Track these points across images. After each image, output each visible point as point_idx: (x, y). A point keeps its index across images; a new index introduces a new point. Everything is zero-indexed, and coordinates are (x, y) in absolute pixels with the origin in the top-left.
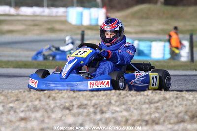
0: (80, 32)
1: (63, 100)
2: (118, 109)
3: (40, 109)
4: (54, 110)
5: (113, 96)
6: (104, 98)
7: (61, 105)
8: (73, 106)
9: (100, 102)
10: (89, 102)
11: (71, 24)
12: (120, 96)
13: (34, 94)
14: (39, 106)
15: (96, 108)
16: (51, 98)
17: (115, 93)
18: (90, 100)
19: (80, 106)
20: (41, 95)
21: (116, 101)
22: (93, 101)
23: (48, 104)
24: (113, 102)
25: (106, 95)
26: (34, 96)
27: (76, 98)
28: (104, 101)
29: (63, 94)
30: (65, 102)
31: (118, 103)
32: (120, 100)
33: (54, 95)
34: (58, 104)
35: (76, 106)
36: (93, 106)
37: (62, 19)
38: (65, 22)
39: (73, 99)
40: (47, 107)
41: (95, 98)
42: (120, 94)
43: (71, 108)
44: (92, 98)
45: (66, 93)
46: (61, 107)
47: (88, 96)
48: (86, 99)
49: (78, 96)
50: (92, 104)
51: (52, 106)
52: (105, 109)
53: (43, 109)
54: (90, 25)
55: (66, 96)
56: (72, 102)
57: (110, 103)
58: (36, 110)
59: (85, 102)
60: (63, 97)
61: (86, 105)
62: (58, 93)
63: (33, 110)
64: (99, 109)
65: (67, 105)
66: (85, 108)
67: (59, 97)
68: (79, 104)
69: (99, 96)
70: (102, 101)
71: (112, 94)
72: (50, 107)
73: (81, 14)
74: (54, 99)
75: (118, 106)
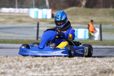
0: (37, 23)
1: (26, 62)
2: (58, 68)
3: (12, 67)
4: (21, 68)
5: (55, 60)
6: (50, 61)
7: (25, 65)
8: (32, 65)
9: (47, 64)
10: (41, 64)
11: (31, 18)
12: (59, 60)
13: (10, 59)
14: (12, 65)
15: (45, 67)
16: (19, 61)
17: (56, 58)
18: (42, 62)
19: (36, 66)
20: (14, 59)
21: (57, 63)
22: (44, 63)
23: (17, 64)
24: (55, 63)
25: (51, 59)
26: (9, 60)
27: (34, 61)
28: (50, 63)
29: (26, 58)
30: (28, 63)
31: (58, 64)
32: (59, 63)
33: (21, 59)
34: (23, 65)
35: (33, 66)
36: (44, 66)
37: (27, 15)
38: (28, 17)
39: (32, 62)
40: (17, 66)
41: (45, 61)
42: (59, 59)
43: (31, 67)
44: (43, 61)
45: (28, 58)
46: (25, 66)
47: (41, 60)
48: (39, 62)
49: (35, 60)
50: (43, 64)
51: (20, 66)
52: (50, 68)
53: (15, 67)
54: (42, 19)
55: (28, 60)
56: (31, 63)
57: (54, 64)
58: (11, 68)
59: (39, 63)
60: (26, 60)
61: (40, 65)
62: (23, 58)
63: (9, 68)
64: (47, 68)
65: (29, 65)
66: (39, 67)
67: (24, 60)
68: (36, 64)
69: (47, 60)
70: (49, 63)
71: (55, 59)
72: (18, 66)
73: (38, 12)
74: (21, 61)
75: (58, 66)
